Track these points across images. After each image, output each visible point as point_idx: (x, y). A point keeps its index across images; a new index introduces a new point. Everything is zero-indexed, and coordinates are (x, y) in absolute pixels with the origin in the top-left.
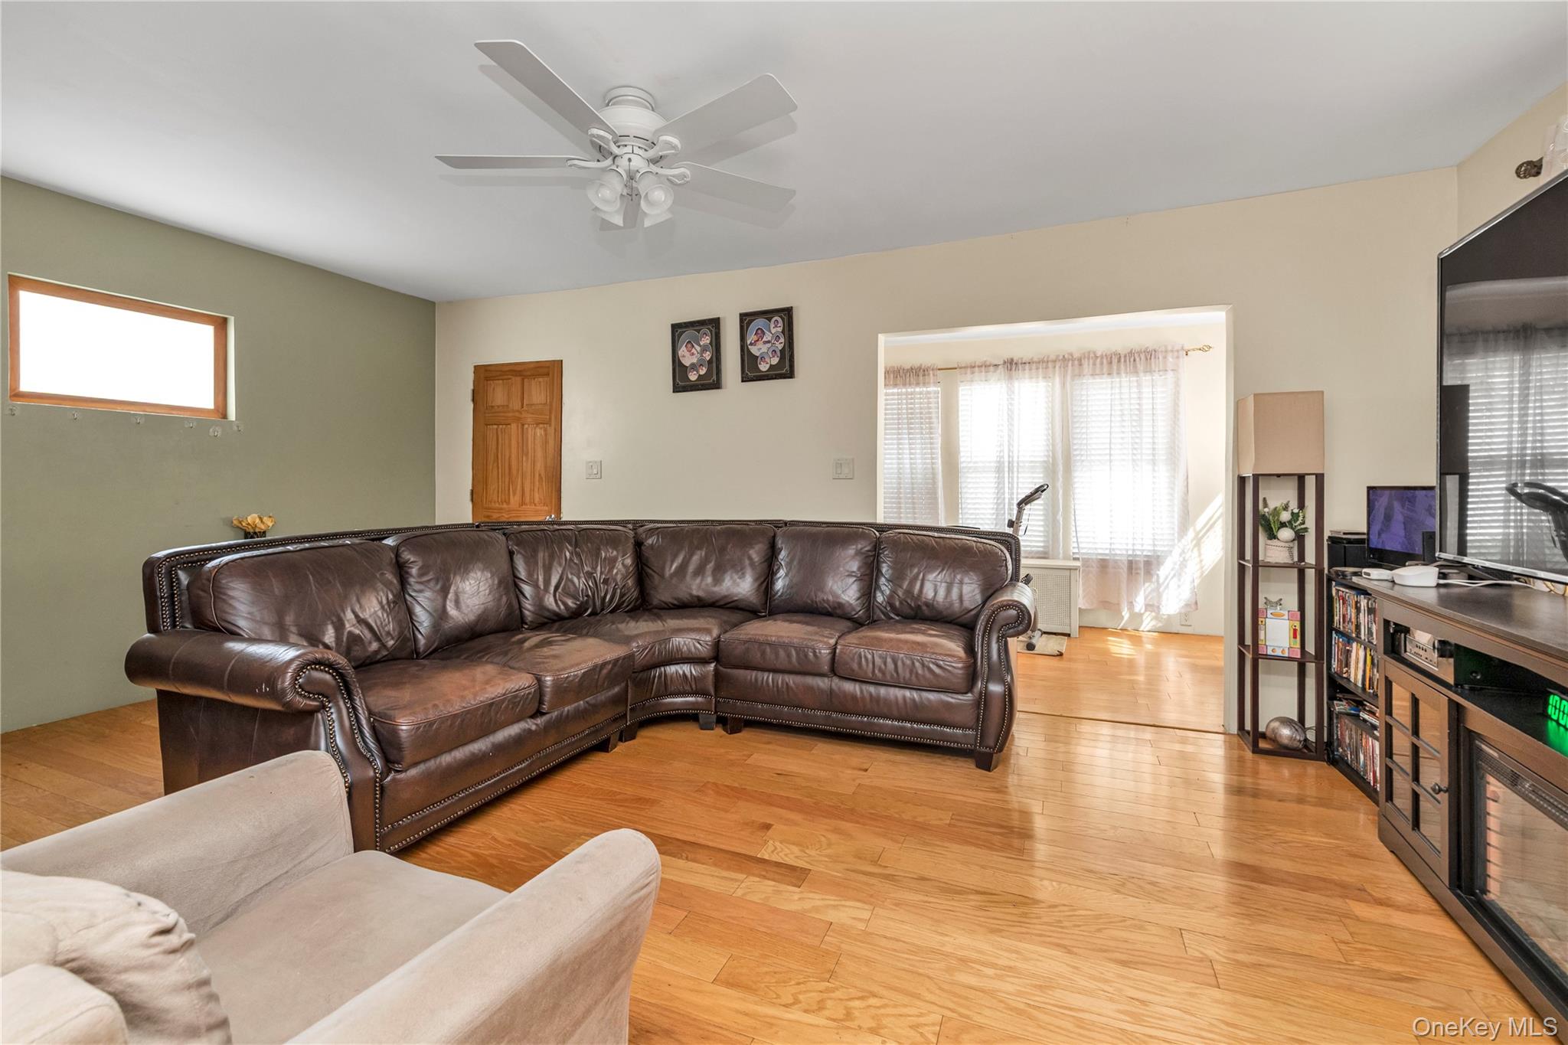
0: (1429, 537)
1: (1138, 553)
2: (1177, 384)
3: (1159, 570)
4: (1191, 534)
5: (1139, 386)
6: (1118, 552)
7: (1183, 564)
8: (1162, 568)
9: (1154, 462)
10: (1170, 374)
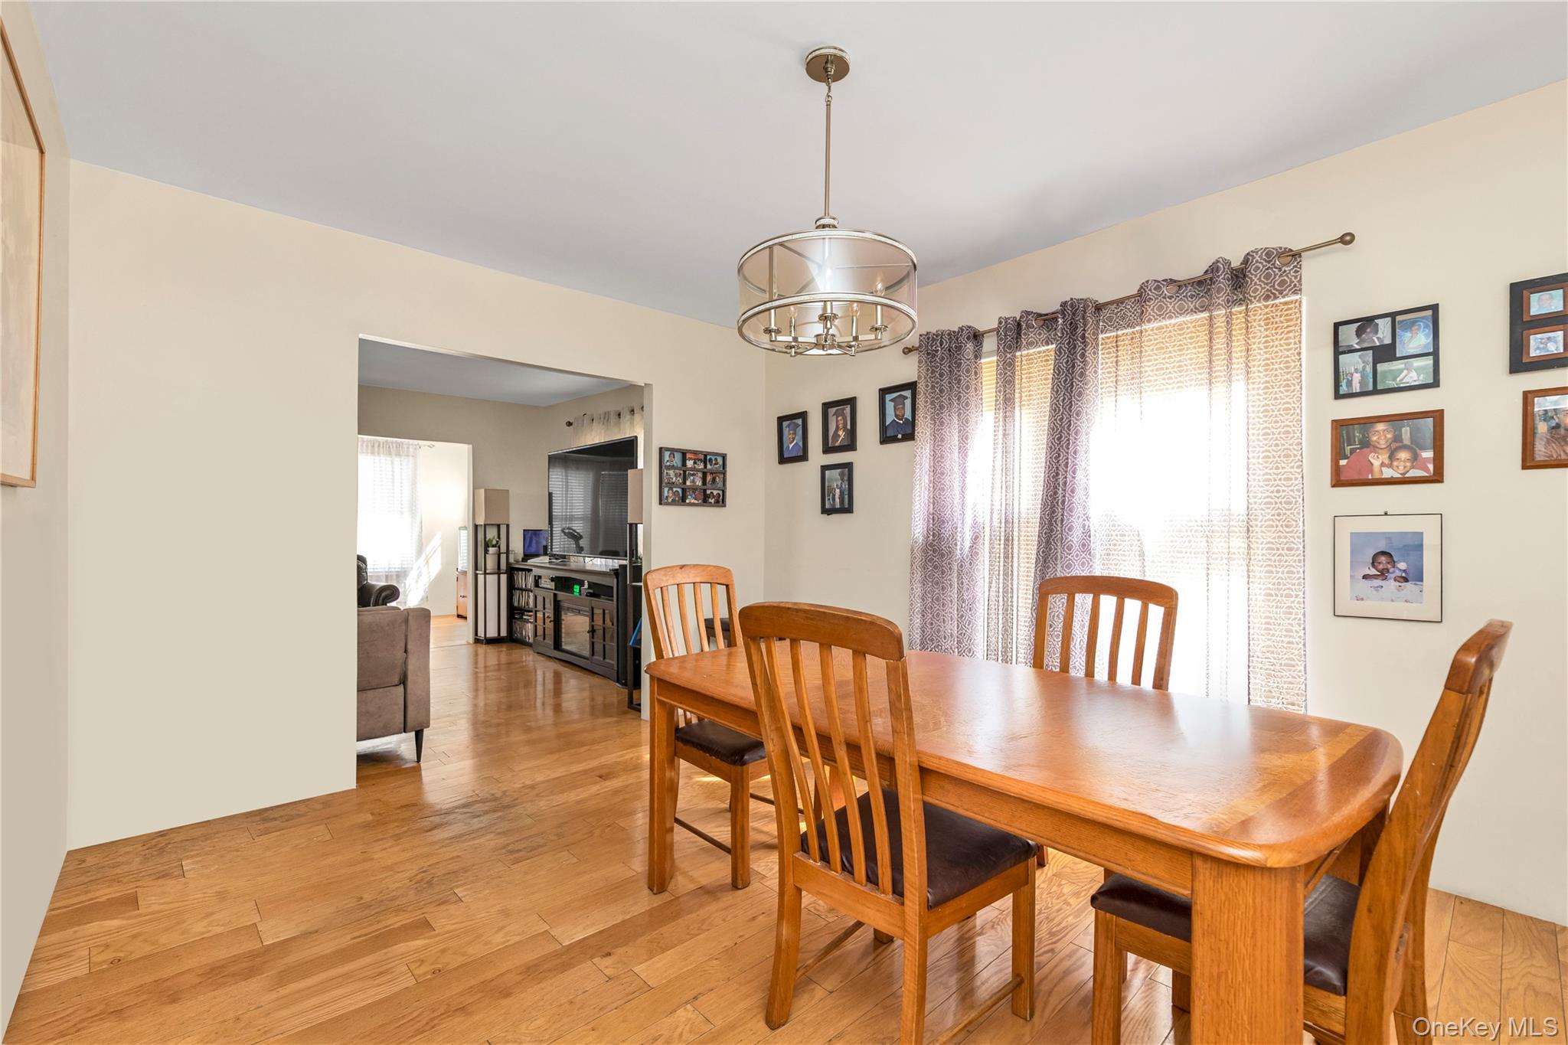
0: (545, 547)
1: (393, 570)
2: (415, 469)
3: (406, 579)
4: (423, 556)
5: (392, 463)
6: (380, 570)
7: (419, 575)
8: (408, 579)
9: (402, 513)
10: (411, 459)
